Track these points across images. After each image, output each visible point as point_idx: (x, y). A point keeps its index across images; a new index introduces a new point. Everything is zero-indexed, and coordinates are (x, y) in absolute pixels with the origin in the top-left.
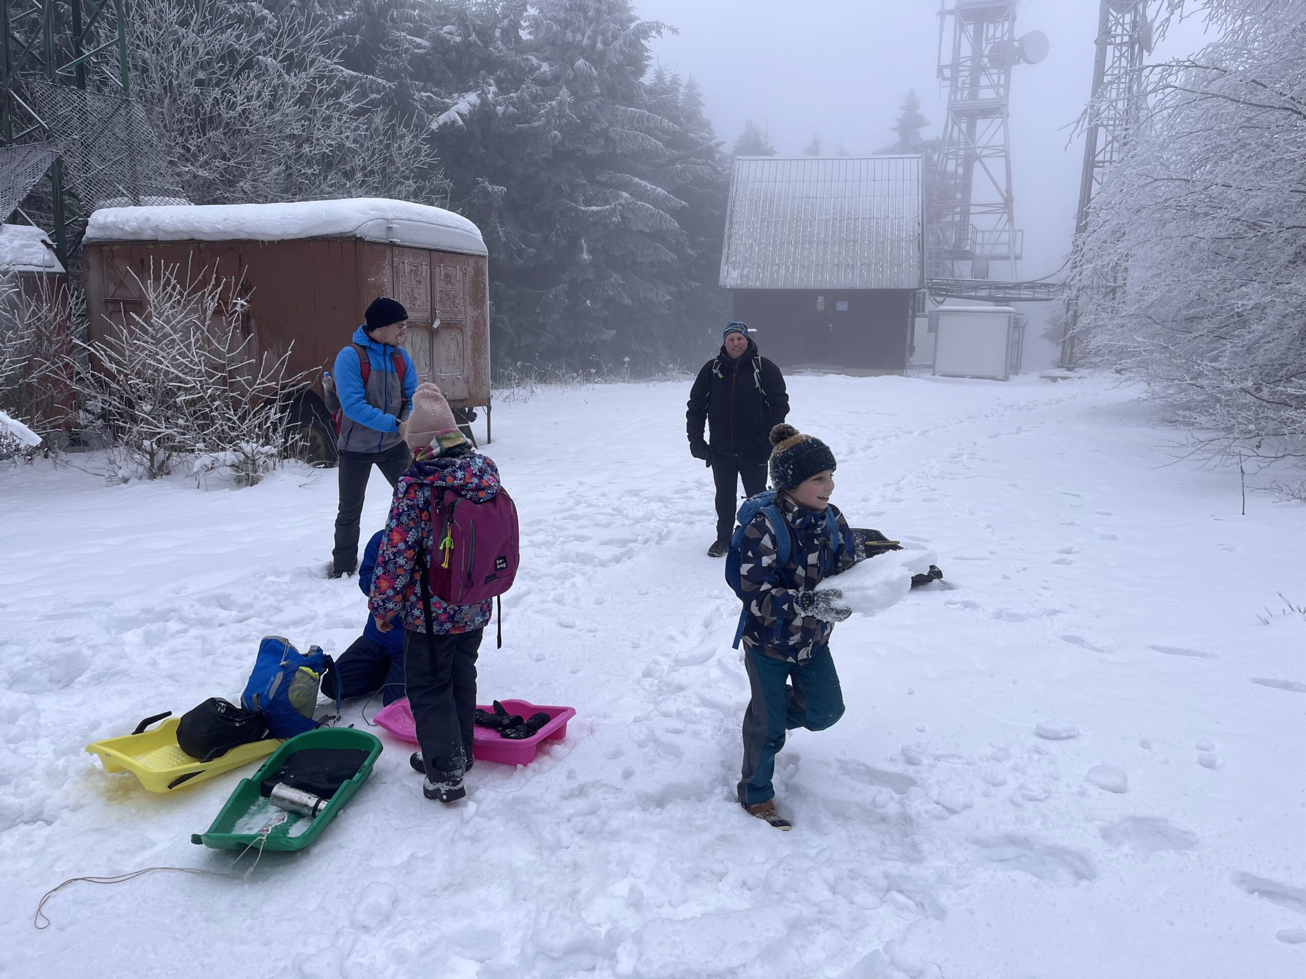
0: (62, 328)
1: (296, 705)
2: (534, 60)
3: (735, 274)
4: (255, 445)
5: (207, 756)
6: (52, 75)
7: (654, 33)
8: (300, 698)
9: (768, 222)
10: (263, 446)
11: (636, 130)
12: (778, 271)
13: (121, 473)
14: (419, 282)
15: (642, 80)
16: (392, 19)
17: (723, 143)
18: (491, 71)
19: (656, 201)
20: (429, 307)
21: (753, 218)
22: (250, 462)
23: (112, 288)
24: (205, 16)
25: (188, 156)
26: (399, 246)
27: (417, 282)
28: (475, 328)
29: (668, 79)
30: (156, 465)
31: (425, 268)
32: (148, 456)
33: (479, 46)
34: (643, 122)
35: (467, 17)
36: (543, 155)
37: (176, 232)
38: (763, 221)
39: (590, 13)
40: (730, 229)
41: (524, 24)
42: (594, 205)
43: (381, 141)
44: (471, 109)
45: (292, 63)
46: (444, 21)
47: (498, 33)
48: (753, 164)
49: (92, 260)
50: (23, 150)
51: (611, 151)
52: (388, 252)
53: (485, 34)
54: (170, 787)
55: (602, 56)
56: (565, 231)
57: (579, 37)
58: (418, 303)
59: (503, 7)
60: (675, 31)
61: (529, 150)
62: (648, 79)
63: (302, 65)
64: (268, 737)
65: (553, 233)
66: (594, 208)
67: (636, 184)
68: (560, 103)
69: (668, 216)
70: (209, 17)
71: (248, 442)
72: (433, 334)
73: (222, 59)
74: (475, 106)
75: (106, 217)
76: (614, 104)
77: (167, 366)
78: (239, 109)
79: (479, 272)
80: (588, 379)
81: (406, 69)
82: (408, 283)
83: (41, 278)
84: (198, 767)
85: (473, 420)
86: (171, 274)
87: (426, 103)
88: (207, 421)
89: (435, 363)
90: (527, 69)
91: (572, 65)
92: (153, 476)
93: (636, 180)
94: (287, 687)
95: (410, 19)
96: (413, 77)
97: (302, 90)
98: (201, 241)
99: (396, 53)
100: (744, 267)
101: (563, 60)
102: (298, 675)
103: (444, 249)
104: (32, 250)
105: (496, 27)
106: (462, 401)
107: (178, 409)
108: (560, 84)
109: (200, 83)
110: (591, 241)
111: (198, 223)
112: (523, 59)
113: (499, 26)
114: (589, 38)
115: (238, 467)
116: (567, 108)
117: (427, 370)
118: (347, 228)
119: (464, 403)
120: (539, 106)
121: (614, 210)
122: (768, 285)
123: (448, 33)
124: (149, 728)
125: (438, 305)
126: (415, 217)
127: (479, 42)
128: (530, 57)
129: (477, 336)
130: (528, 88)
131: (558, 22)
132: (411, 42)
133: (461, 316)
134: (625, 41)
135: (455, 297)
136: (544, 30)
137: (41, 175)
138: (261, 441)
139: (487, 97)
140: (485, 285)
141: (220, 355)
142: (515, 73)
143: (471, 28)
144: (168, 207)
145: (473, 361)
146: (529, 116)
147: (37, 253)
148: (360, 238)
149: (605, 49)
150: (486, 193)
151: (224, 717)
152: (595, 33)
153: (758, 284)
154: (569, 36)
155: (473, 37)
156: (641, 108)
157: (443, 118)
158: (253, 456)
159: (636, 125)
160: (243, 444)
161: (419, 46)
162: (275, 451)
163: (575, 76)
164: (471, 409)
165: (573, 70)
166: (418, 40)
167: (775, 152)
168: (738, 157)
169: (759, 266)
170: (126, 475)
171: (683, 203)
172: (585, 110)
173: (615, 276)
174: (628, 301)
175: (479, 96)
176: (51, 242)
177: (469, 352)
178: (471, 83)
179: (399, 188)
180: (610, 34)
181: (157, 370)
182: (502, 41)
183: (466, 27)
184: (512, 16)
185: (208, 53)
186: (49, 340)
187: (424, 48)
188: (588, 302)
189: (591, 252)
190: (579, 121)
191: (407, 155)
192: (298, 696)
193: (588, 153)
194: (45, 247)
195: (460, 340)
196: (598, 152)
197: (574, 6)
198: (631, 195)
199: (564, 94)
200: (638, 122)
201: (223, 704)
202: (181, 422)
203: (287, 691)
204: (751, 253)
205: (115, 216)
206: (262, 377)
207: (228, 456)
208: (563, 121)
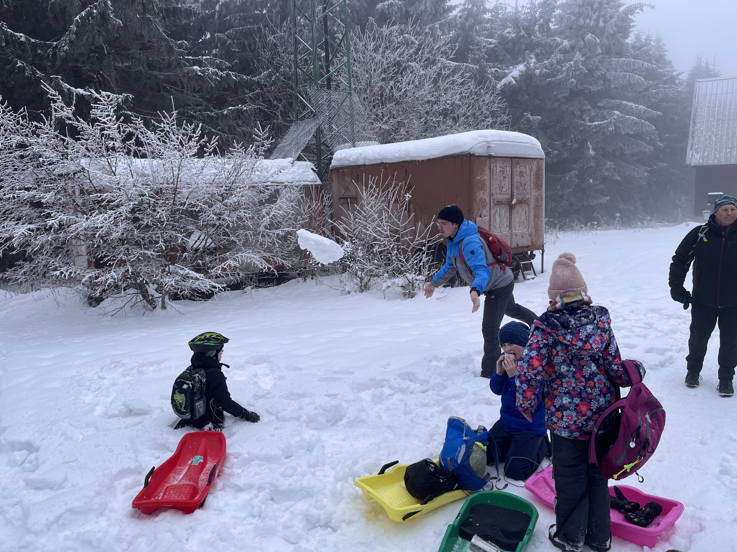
0: (321, 213)
1: (474, 469)
2: (559, 40)
3: (698, 156)
4: (414, 275)
5: (425, 500)
6: (316, 84)
7: (638, 11)
8: (477, 465)
9: (723, 120)
10: (418, 276)
11: (625, 71)
12: (731, 152)
13: (347, 289)
14: (505, 177)
15: (627, 41)
16: (476, 31)
17: (682, 73)
18: (532, 51)
19: (639, 115)
20: (510, 192)
21: (711, 119)
22: (411, 284)
23: (343, 191)
24: (386, 44)
25: (378, 118)
26: (494, 157)
27: (504, 177)
28: (536, 202)
29: (643, 38)
30: (363, 284)
31: (508, 169)
32: (359, 279)
33: (525, 37)
34: (630, 66)
35: (519, 22)
36: (564, 95)
37: (375, 159)
38: (718, 120)
39: (595, 6)
40: (693, 127)
41: (553, 20)
42: (596, 121)
43: (473, 98)
44: (520, 74)
45: (430, 63)
46: (505, 26)
47: (537, 28)
48: (710, 84)
49: (334, 177)
50: (303, 124)
51: (607, 86)
52: (488, 162)
53: (529, 30)
54: (404, 519)
55: (603, 30)
56: (577, 139)
57: (588, 21)
58: (504, 189)
59: (540, 13)
60: (652, 7)
61: (555, 93)
62: (630, 40)
63: (434, 63)
64: (457, 489)
65: (569, 141)
66: (596, 123)
67: (624, 105)
68: (576, 62)
69: (647, 123)
70: (388, 44)
71: (410, 273)
72: (511, 207)
73: (395, 65)
74: (522, 72)
75: (341, 154)
76: (609, 58)
77: (371, 232)
78: (403, 90)
79: (539, 168)
80: (592, 227)
81: (484, 57)
82: (499, 178)
83: (312, 188)
84: (419, 508)
85: (533, 258)
86: (373, 183)
87: (494, 74)
88: (389, 262)
89: (512, 226)
90: (554, 45)
91: (583, 39)
92: (362, 291)
93: (625, 102)
94: (469, 456)
95: (486, 29)
96: (487, 61)
97: (434, 76)
98: (387, 163)
99: (478, 50)
100: (704, 151)
101: (577, 36)
102: (474, 447)
103: (519, 156)
104: (308, 173)
105: (536, 24)
106: (527, 247)
107: (375, 255)
108: (575, 51)
109: (383, 80)
110: (594, 143)
111: (386, 153)
112: (552, 40)
113: (537, 23)
114: (594, 20)
115: (405, 287)
116: (580, 65)
117: (508, 229)
118: (465, 149)
119: (528, 249)
120: (562, 66)
121: (610, 123)
122: (723, 162)
123: (508, 33)
124: (387, 471)
125: (515, 191)
126: (503, 139)
127: (526, 35)
128: (556, 38)
129: (537, 207)
130: (555, 56)
131: (574, 14)
132: (486, 41)
133: (529, 196)
134: (618, 18)
135: (525, 185)
136: (566, 21)
137: (311, 135)
138: (418, 273)
139: (530, 66)
140: (542, 176)
141: (398, 225)
142: (547, 49)
143: (521, 28)
144: (370, 146)
145: (535, 223)
146: (555, 73)
147: (310, 175)
148: (473, 154)
149: (605, 26)
150: (529, 121)
151: (433, 474)
152: (598, 17)
153: (715, 162)
154: (581, 21)
155: (522, 33)
156: (629, 58)
157: (504, 81)
158: (413, 281)
159: (625, 69)
160: (408, 275)
161: (490, 43)
162: (424, 278)
163: (585, 44)
164: (532, 252)
165: (584, 41)
166: (490, 40)
167: (721, 75)
168: (699, 80)
169: (716, 150)
170: (350, 290)
171: (658, 113)
172: (591, 64)
173: (609, 163)
174: (618, 178)
175: (525, 66)
176: (315, 169)
177: (532, 217)
178: (520, 59)
179: (482, 123)
180: (608, 16)
181: (366, 234)
182: (539, 32)
183: (519, 27)
184: (546, 16)
185: (388, 64)
186: (315, 219)
187: (494, 44)
188: (591, 180)
189: (594, 150)
190: (587, 71)
191: (487, 104)
192: (476, 463)
193: (592, 90)
194: (313, 172)
195: (527, 210)
196: (599, 88)
197: (585, 4)
198: (621, 112)
199: (578, 56)
200: (627, 66)
201: (432, 466)
202: (376, 262)
203: (469, 459)
204: (710, 142)
205: (346, 154)
206: (418, 237)
207: (400, 281)
208: (578, 72)
